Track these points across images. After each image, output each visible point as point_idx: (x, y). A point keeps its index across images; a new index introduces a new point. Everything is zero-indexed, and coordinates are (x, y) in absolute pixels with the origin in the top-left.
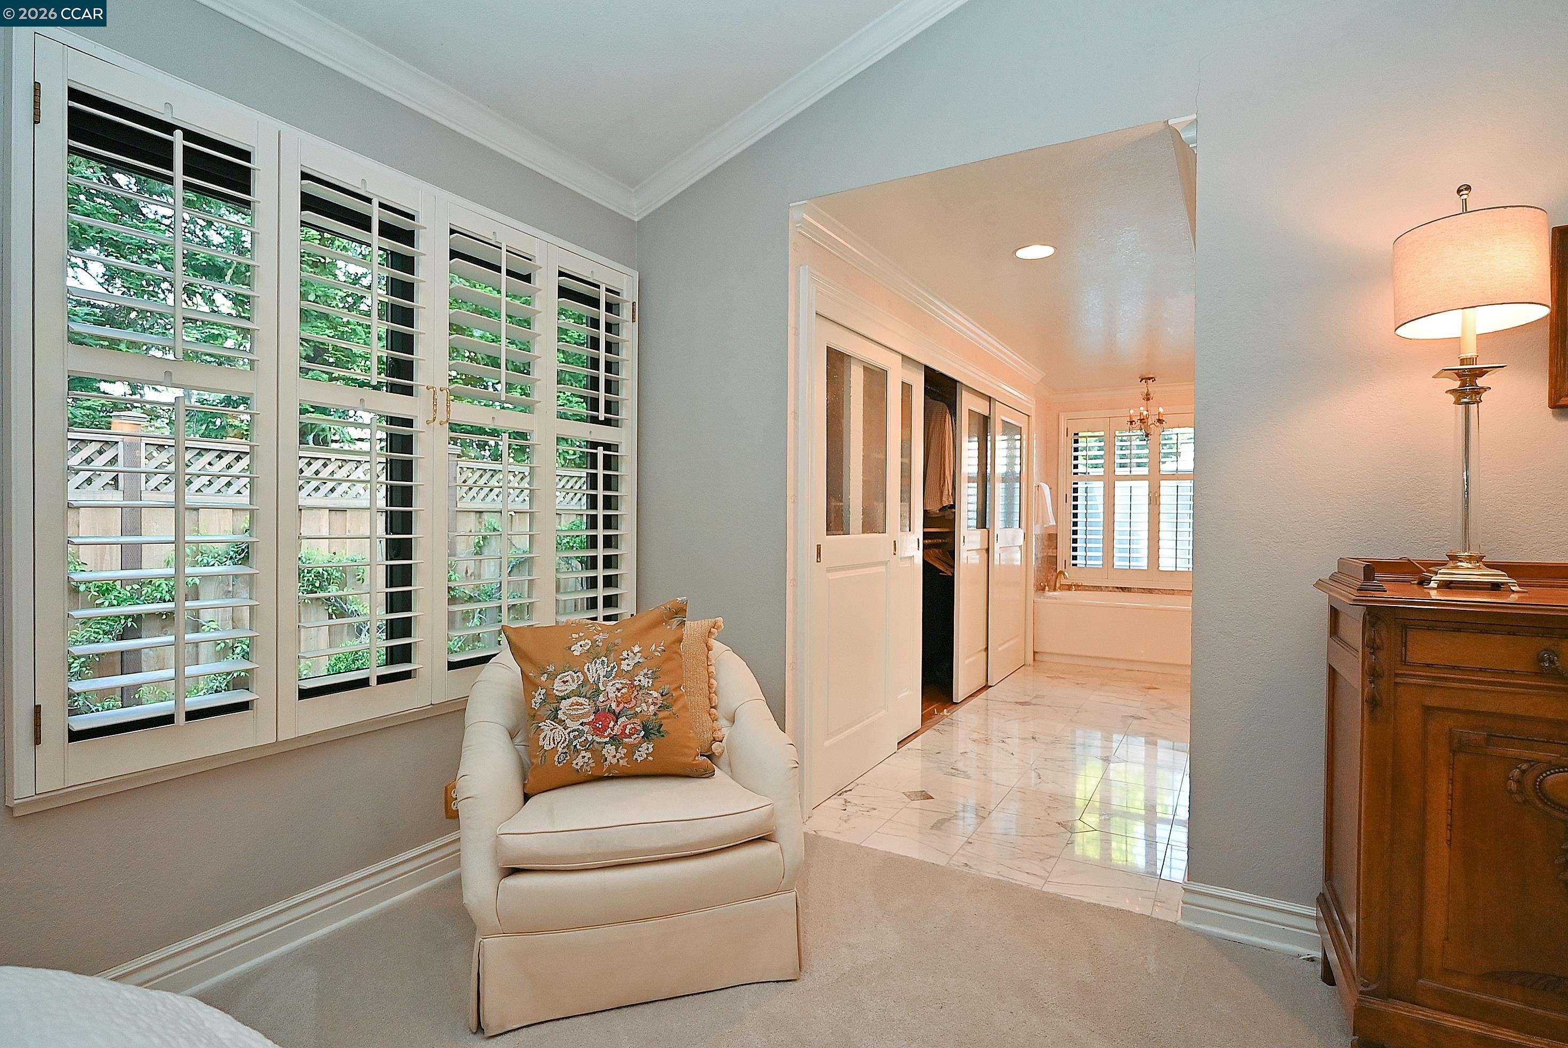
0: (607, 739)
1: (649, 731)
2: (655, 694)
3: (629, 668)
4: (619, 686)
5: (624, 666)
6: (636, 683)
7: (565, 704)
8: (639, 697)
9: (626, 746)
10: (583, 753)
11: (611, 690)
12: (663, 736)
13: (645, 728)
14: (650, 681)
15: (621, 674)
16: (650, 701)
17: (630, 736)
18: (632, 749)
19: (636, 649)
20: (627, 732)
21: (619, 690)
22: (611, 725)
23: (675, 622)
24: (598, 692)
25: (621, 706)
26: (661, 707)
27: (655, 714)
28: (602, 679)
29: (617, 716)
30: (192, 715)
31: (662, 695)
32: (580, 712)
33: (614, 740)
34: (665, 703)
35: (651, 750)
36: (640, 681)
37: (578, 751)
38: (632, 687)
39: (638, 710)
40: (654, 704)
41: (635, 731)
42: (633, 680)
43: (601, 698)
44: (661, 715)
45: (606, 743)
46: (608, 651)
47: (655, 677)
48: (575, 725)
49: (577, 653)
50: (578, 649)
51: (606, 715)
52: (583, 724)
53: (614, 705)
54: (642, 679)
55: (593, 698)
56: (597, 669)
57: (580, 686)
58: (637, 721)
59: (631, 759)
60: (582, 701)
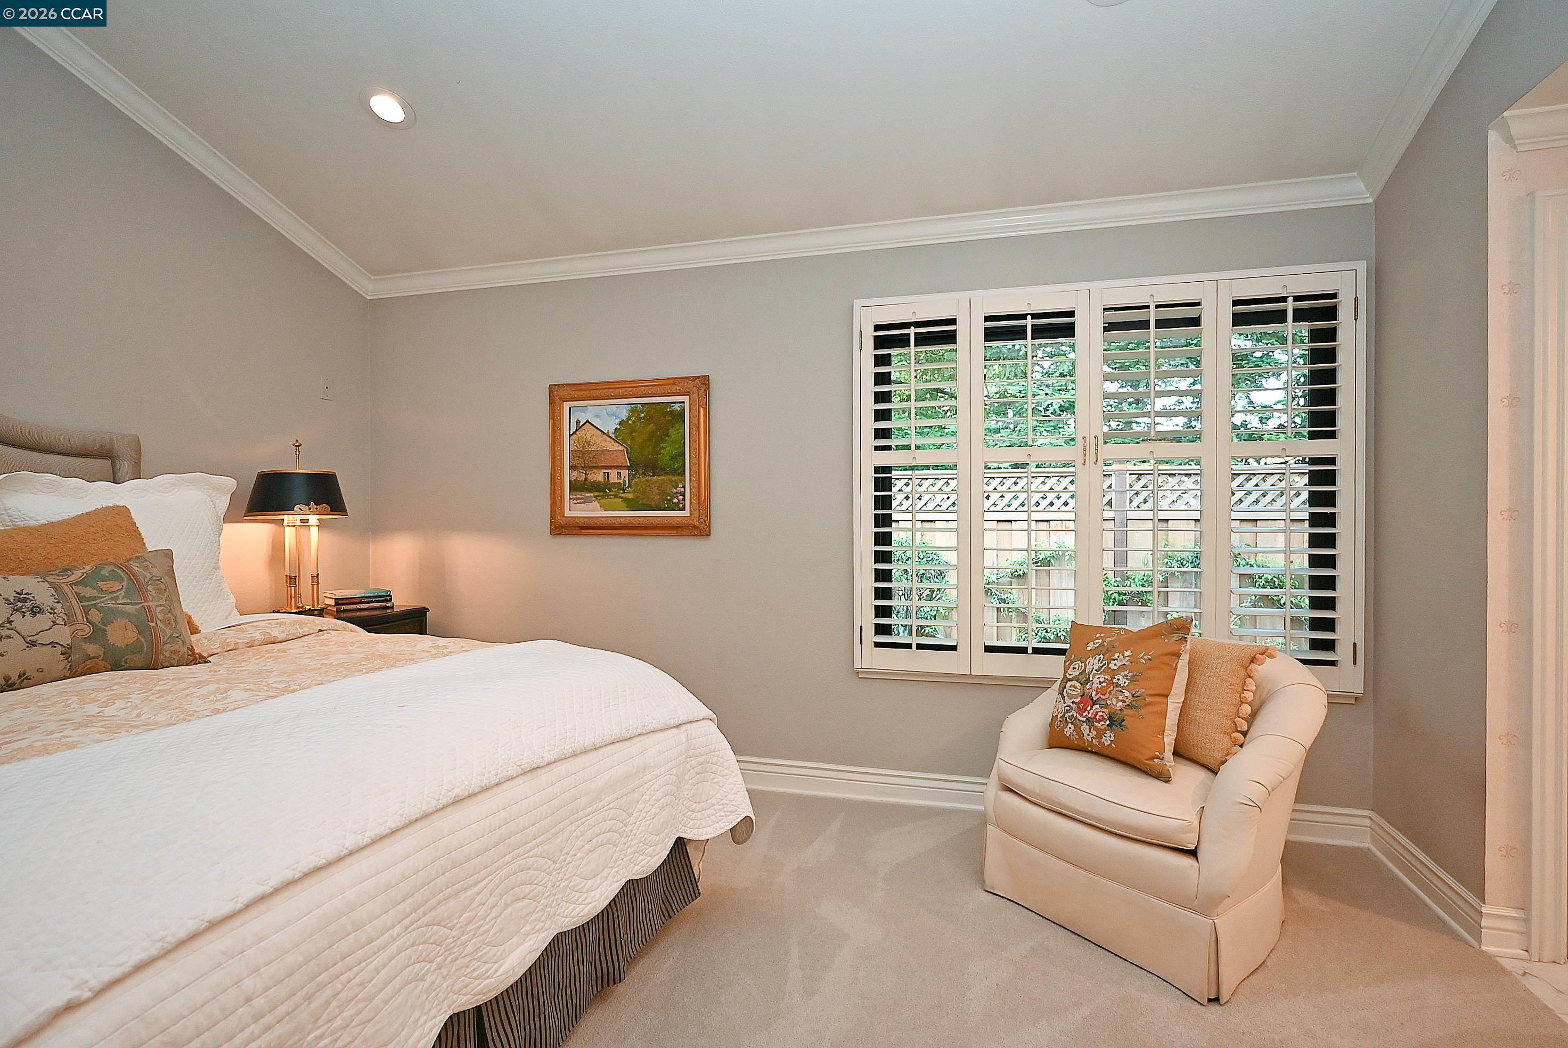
0: (1085, 719)
1: (1115, 721)
2: (1127, 693)
3: (1116, 668)
4: (1102, 680)
5: (1112, 666)
6: (1115, 681)
7: (1069, 684)
8: (1113, 692)
9: (1096, 729)
10: (1070, 725)
11: (1096, 681)
12: (1122, 729)
13: (1110, 718)
14: (1127, 682)
15: (1108, 671)
16: (1121, 698)
17: (1099, 721)
18: (1100, 735)
19: (1127, 653)
20: (1097, 717)
21: (1100, 683)
22: (1088, 709)
23: (1176, 637)
24: (1088, 681)
25: (1099, 695)
26: (1128, 705)
27: (1121, 710)
28: (1094, 671)
29: (1094, 703)
31: (1133, 696)
32: (1074, 693)
33: (1089, 720)
34: (1134, 703)
35: (1113, 739)
36: (1118, 680)
37: (1067, 722)
38: (1110, 682)
39: (1109, 702)
40: (1123, 701)
41: (1103, 719)
42: (1113, 678)
43: (1088, 686)
44: (1126, 712)
45: (1084, 722)
46: (1108, 650)
47: (1133, 680)
48: (1069, 702)
49: (1089, 649)
50: (1091, 646)
51: (1087, 700)
52: (1073, 702)
53: (1094, 693)
54: (1121, 679)
55: (1083, 684)
56: (1094, 663)
57: (1081, 674)
58: (1106, 711)
59: (1100, 742)
60: (1077, 684)
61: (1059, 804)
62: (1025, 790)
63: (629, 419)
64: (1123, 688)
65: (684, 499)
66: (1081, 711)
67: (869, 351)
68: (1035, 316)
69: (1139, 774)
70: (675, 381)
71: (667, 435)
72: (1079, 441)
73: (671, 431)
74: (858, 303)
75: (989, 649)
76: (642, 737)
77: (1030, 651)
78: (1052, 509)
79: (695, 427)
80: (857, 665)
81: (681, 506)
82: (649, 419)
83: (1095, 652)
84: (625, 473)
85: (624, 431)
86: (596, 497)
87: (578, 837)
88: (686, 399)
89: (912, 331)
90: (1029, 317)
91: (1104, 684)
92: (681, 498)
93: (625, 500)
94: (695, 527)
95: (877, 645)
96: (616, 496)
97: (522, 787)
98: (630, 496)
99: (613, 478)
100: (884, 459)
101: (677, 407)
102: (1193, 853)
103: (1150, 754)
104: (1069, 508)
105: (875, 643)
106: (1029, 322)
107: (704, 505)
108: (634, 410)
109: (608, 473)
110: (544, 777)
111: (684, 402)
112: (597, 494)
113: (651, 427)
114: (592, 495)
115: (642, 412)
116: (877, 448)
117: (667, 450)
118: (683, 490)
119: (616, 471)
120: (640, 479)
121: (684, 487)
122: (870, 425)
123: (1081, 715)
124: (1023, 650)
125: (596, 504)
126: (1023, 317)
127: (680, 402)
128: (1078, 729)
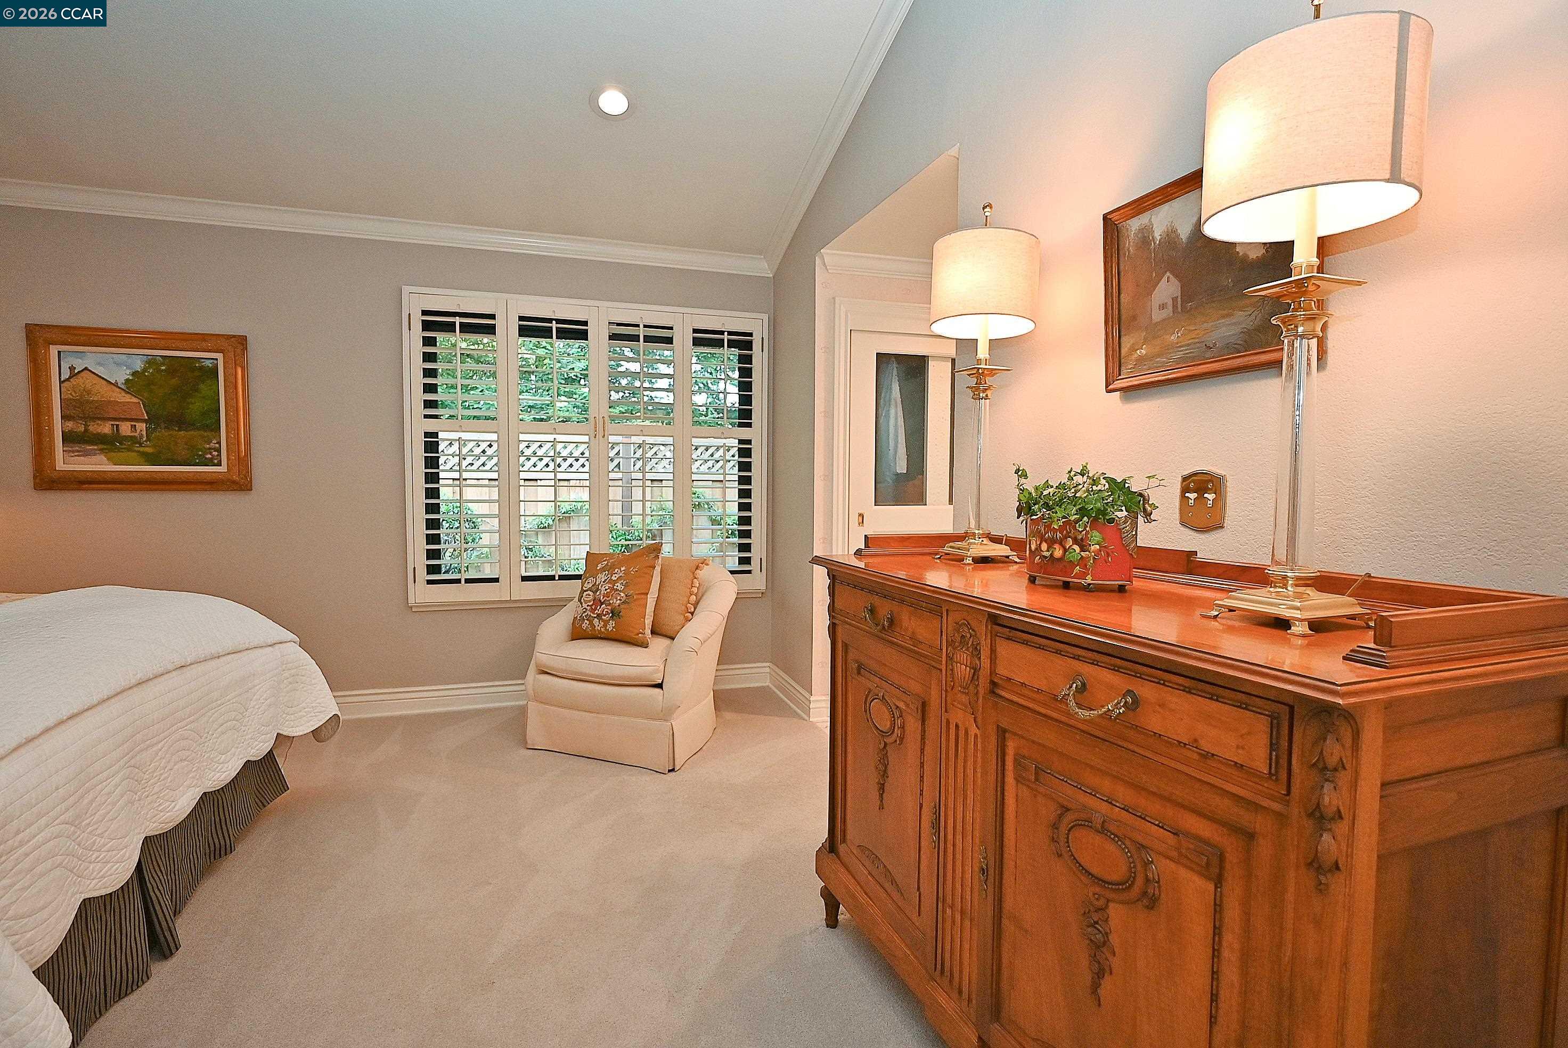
0: (595, 616)
1: (615, 614)
2: (622, 594)
3: (616, 579)
4: (607, 588)
5: (613, 578)
7: (585, 593)
8: (614, 595)
9: (603, 620)
10: (586, 621)
11: (603, 589)
12: (620, 618)
13: (612, 612)
14: (623, 587)
15: (611, 581)
16: (619, 598)
17: (605, 616)
18: (605, 625)
19: (622, 569)
20: (604, 613)
21: (605, 590)
22: (598, 608)
23: (652, 556)
24: (598, 589)
25: (605, 598)
26: (623, 602)
27: (619, 606)
28: (601, 583)
29: (602, 604)
30: (467, 581)
31: (626, 596)
32: (589, 599)
33: (599, 616)
34: (627, 600)
35: (614, 625)
36: (617, 586)
37: (584, 620)
38: (612, 589)
39: (611, 602)
40: (620, 600)
41: (607, 614)
42: (614, 586)
43: (598, 593)
44: (622, 606)
45: (595, 617)
46: (611, 568)
47: (626, 586)
48: (585, 605)
49: (598, 568)
50: (600, 566)
51: (598, 602)
52: (588, 606)
53: (602, 597)
54: (619, 586)
55: (595, 592)
56: (602, 577)
57: (593, 585)
58: (610, 608)
59: (606, 629)
60: (591, 593)
63: (145, 370)
64: (620, 591)
65: (219, 455)
66: (593, 611)
67: (418, 332)
68: (559, 321)
69: (628, 646)
70: (204, 337)
71: (197, 390)
72: (592, 420)
73: (202, 386)
74: (406, 289)
75: (524, 579)
76: (249, 651)
77: (557, 578)
78: (571, 470)
79: (231, 385)
80: (411, 601)
81: (216, 461)
82: (172, 372)
83: (603, 570)
84: (141, 427)
85: (136, 383)
86: (101, 450)
87: (213, 722)
88: (219, 356)
89: (458, 320)
90: (554, 322)
91: (609, 590)
92: (216, 453)
93: (144, 454)
94: (234, 482)
95: (430, 582)
96: (129, 450)
98: (149, 450)
99: (125, 429)
100: (431, 426)
101: (208, 363)
102: (660, 686)
103: (636, 631)
104: (586, 469)
105: (427, 580)
106: (554, 325)
107: (243, 463)
108: (151, 362)
109: (117, 426)
111: (217, 359)
112: (101, 446)
113: (174, 381)
114: (96, 447)
115: (163, 364)
116: (426, 416)
117: (196, 407)
118: (217, 445)
119: (129, 424)
120: (162, 433)
121: (219, 443)
122: (420, 396)
123: (594, 613)
124: (552, 578)
125: (102, 458)
126: (550, 321)
127: (212, 359)
128: (591, 623)
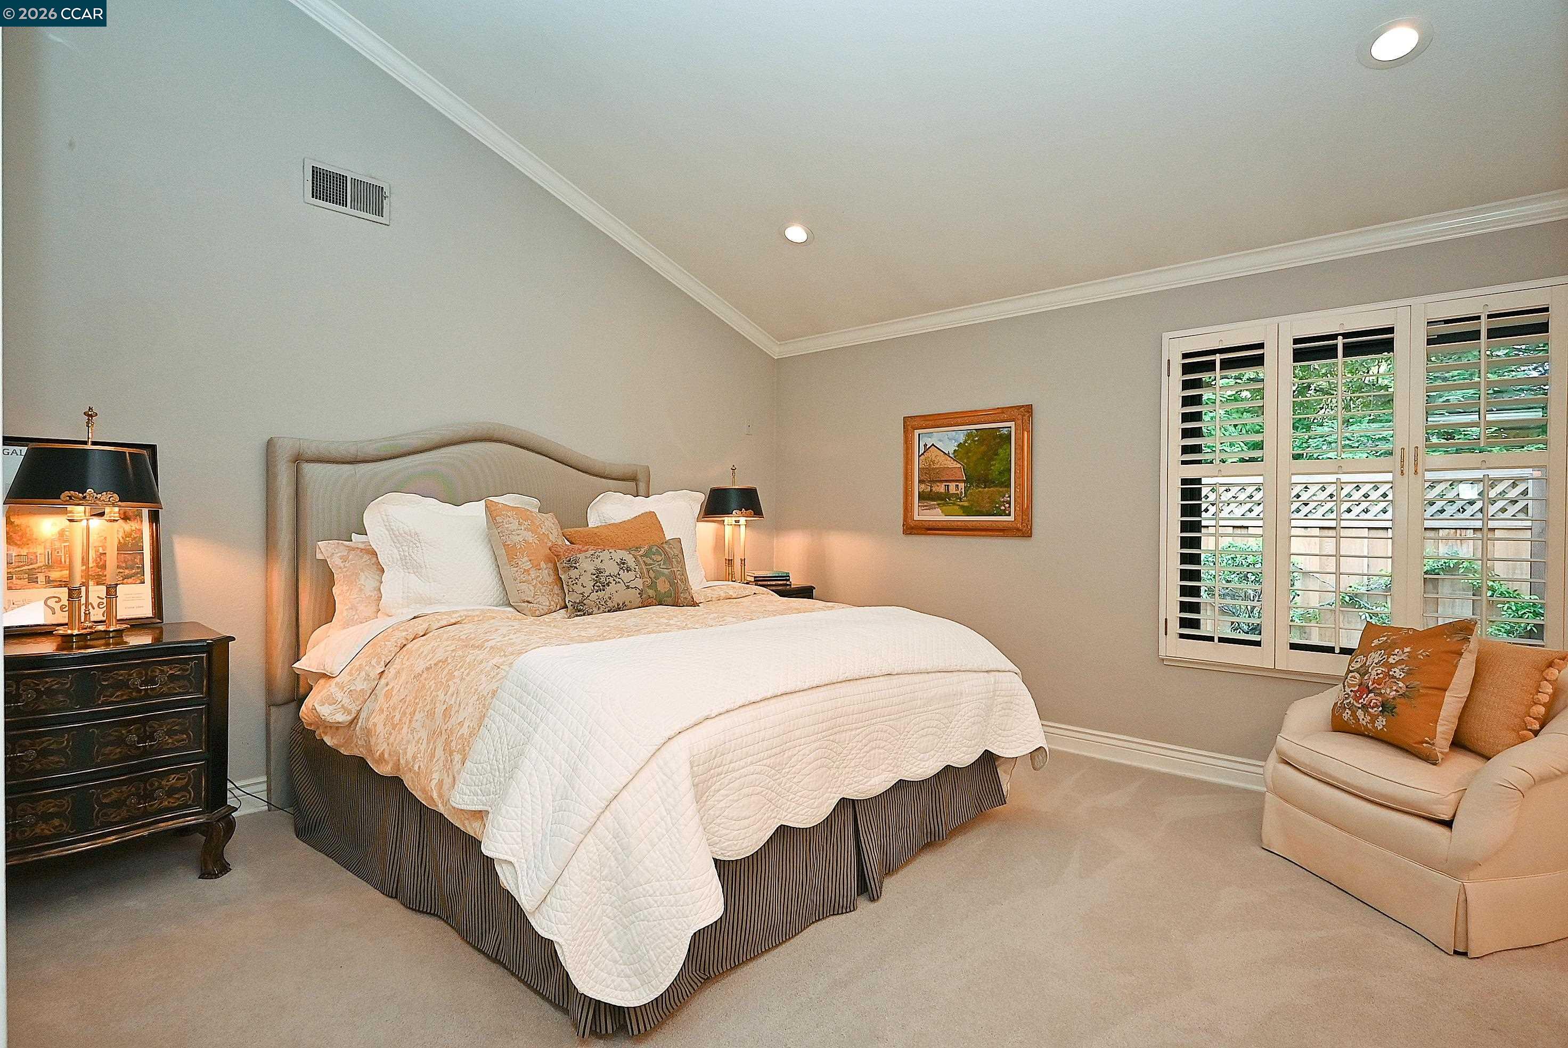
0: (1360, 706)
1: (1387, 708)
2: (1401, 684)
3: (1394, 662)
4: (1379, 672)
5: (1391, 661)
6: (1391, 673)
7: (1351, 675)
8: (1388, 683)
9: (1370, 714)
10: (1348, 711)
11: (1374, 673)
12: (1393, 715)
13: (1383, 705)
14: (1403, 675)
15: (1387, 664)
16: (1395, 688)
17: (1372, 708)
18: (1374, 719)
19: (1406, 650)
20: (1372, 704)
21: (1378, 674)
22: (1364, 697)
23: (1458, 637)
24: (1367, 672)
25: (1375, 685)
26: (1401, 695)
27: (1394, 698)
28: (1374, 664)
29: (1370, 692)
30: (1221, 640)
31: (1407, 687)
32: (1354, 683)
33: (1365, 707)
34: (1407, 693)
35: (1384, 723)
36: (1395, 672)
37: (1346, 709)
38: (1387, 674)
39: (1383, 691)
40: (1397, 691)
41: (1376, 706)
42: (1390, 670)
43: (1366, 677)
44: (1398, 700)
45: (1359, 708)
46: (1389, 647)
47: (1409, 673)
48: (1348, 690)
49: (1373, 645)
50: (1376, 642)
51: (1364, 689)
52: (1351, 691)
53: (1370, 683)
54: (1397, 672)
55: (1362, 675)
56: (1375, 657)
57: (1361, 666)
58: (1380, 699)
59: (1373, 726)
60: (1357, 675)
61: (1326, 774)
62: (1297, 762)
63: (965, 442)
64: (1399, 679)
65: (1010, 507)
66: (1357, 699)
67: (1177, 377)
68: (1345, 336)
69: (1405, 755)
70: (1003, 410)
71: (997, 454)
73: (1000, 451)
74: (1166, 336)
75: (1294, 646)
76: (960, 673)
77: (1337, 651)
79: (1020, 448)
80: (1162, 653)
81: (1007, 512)
82: (982, 441)
83: (1379, 648)
84: (962, 485)
85: (962, 452)
86: (938, 504)
87: (915, 725)
88: (1012, 424)
89: (1218, 358)
90: (1340, 338)
91: (1381, 676)
92: (1007, 505)
93: (962, 507)
94: (1018, 530)
95: (1182, 636)
96: (954, 504)
97: (883, 683)
98: (966, 504)
99: (952, 490)
100: (1191, 472)
101: (1005, 431)
102: (1448, 824)
103: (1419, 739)
104: (1389, 515)
105: (1180, 634)
106: (1340, 341)
107: (1026, 513)
108: (969, 435)
109: (948, 485)
110: (895, 680)
111: (1010, 427)
112: (940, 502)
113: (983, 448)
114: (935, 503)
115: (976, 436)
116: (1183, 463)
117: (996, 466)
118: (1009, 499)
119: (954, 484)
120: (974, 490)
121: (1010, 497)
122: (1178, 441)
123: (1357, 702)
124: (1330, 650)
125: (939, 510)
126: (1334, 337)
127: (1007, 427)
128: (1354, 714)
